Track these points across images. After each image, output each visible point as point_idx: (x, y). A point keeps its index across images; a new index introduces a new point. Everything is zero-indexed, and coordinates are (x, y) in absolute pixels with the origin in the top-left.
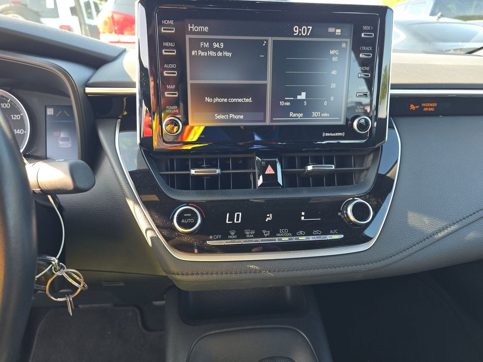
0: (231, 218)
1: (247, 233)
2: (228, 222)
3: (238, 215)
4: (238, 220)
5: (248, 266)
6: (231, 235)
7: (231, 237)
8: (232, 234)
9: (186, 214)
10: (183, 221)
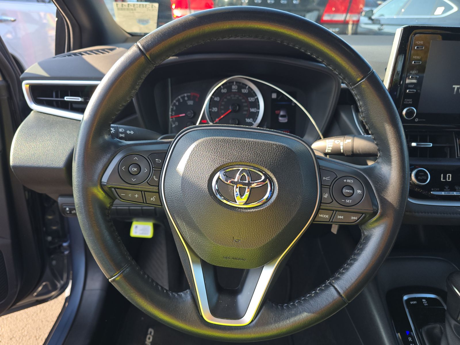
0: (445, 178)
1: (457, 188)
2: (443, 180)
3: (449, 176)
4: (449, 179)
5: (457, 210)
6: (445, 189)
7: (446, 190)
8: (447, 188)
9: (421, 173)
10: (419, 178)
